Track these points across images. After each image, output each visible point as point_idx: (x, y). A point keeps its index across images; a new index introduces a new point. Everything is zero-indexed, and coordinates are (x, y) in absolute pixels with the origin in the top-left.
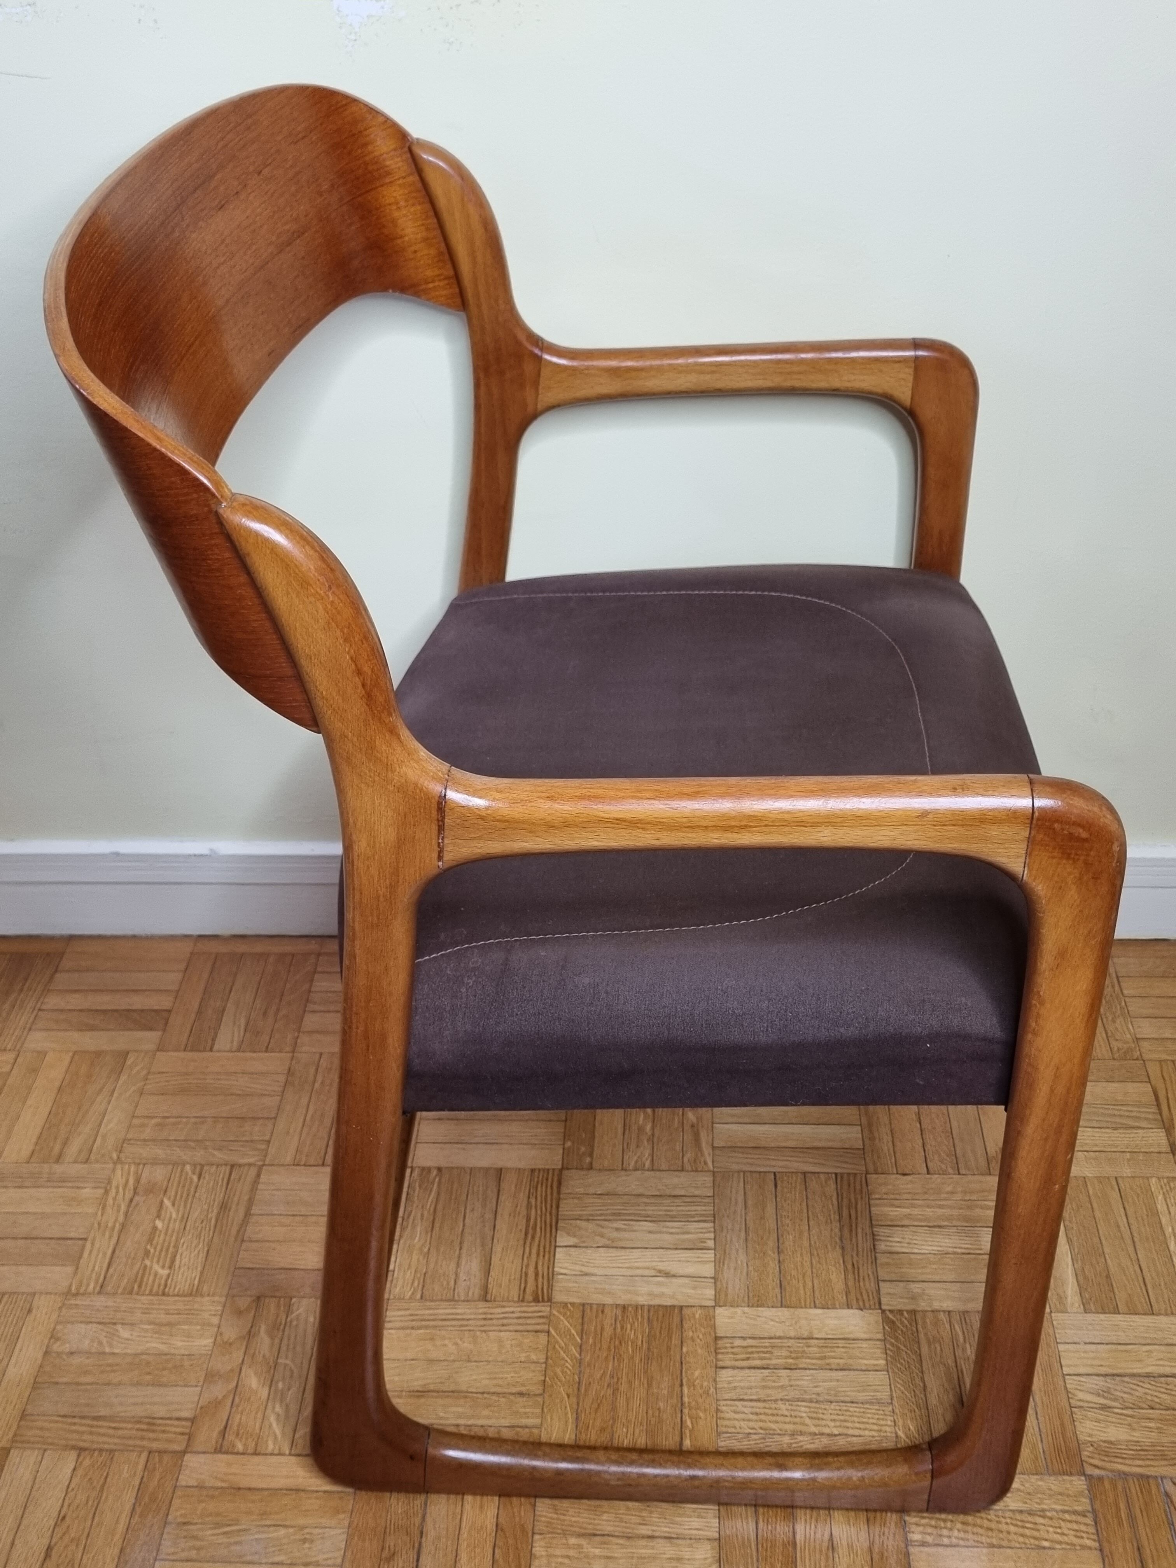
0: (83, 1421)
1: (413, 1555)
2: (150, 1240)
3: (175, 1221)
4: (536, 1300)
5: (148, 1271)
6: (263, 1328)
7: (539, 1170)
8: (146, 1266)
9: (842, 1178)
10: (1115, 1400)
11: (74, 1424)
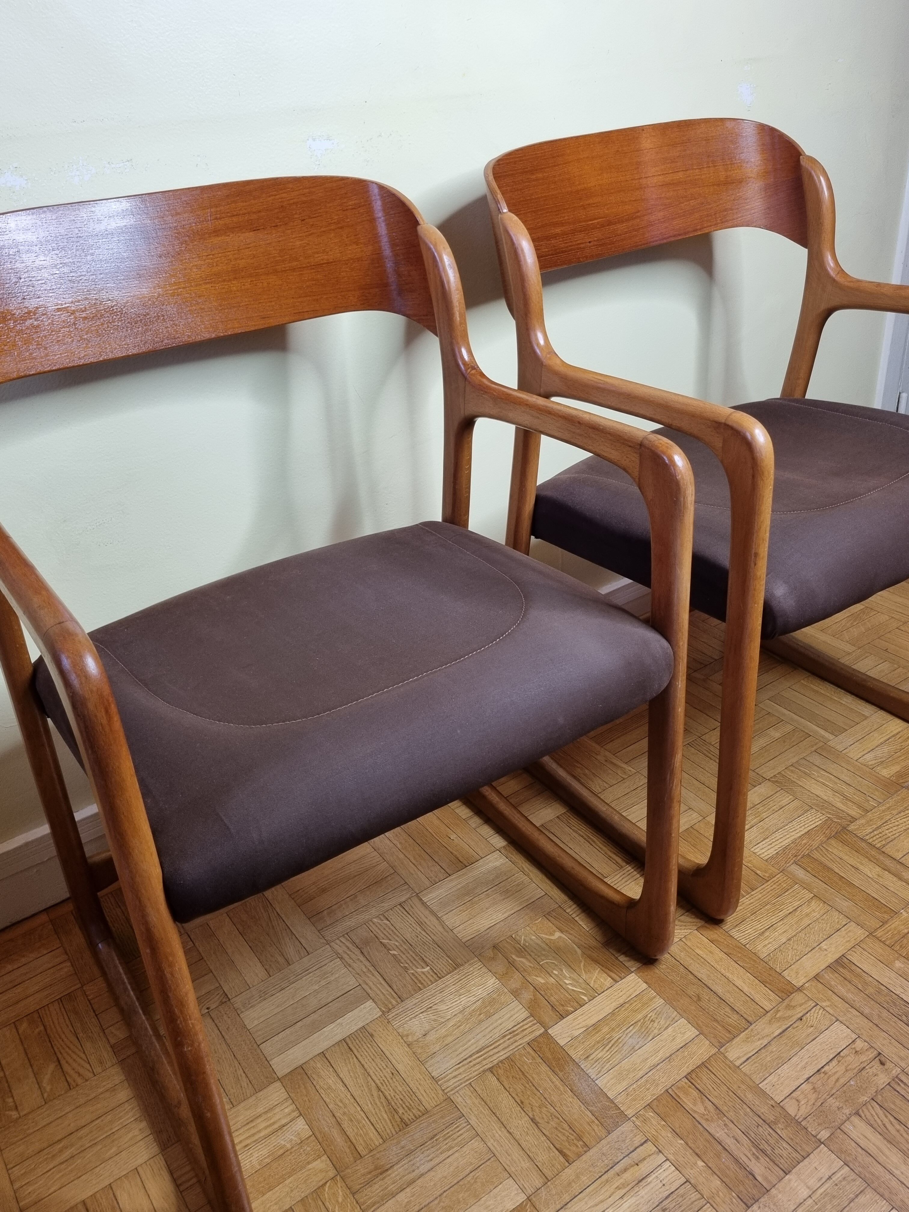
0: (474, 1057)
1: (706, 990)
2: (399, 962)
3: (401, 945)
5: (417, 976)
6: (514, 956)
8: (412, 973)
11: (470, 1062)
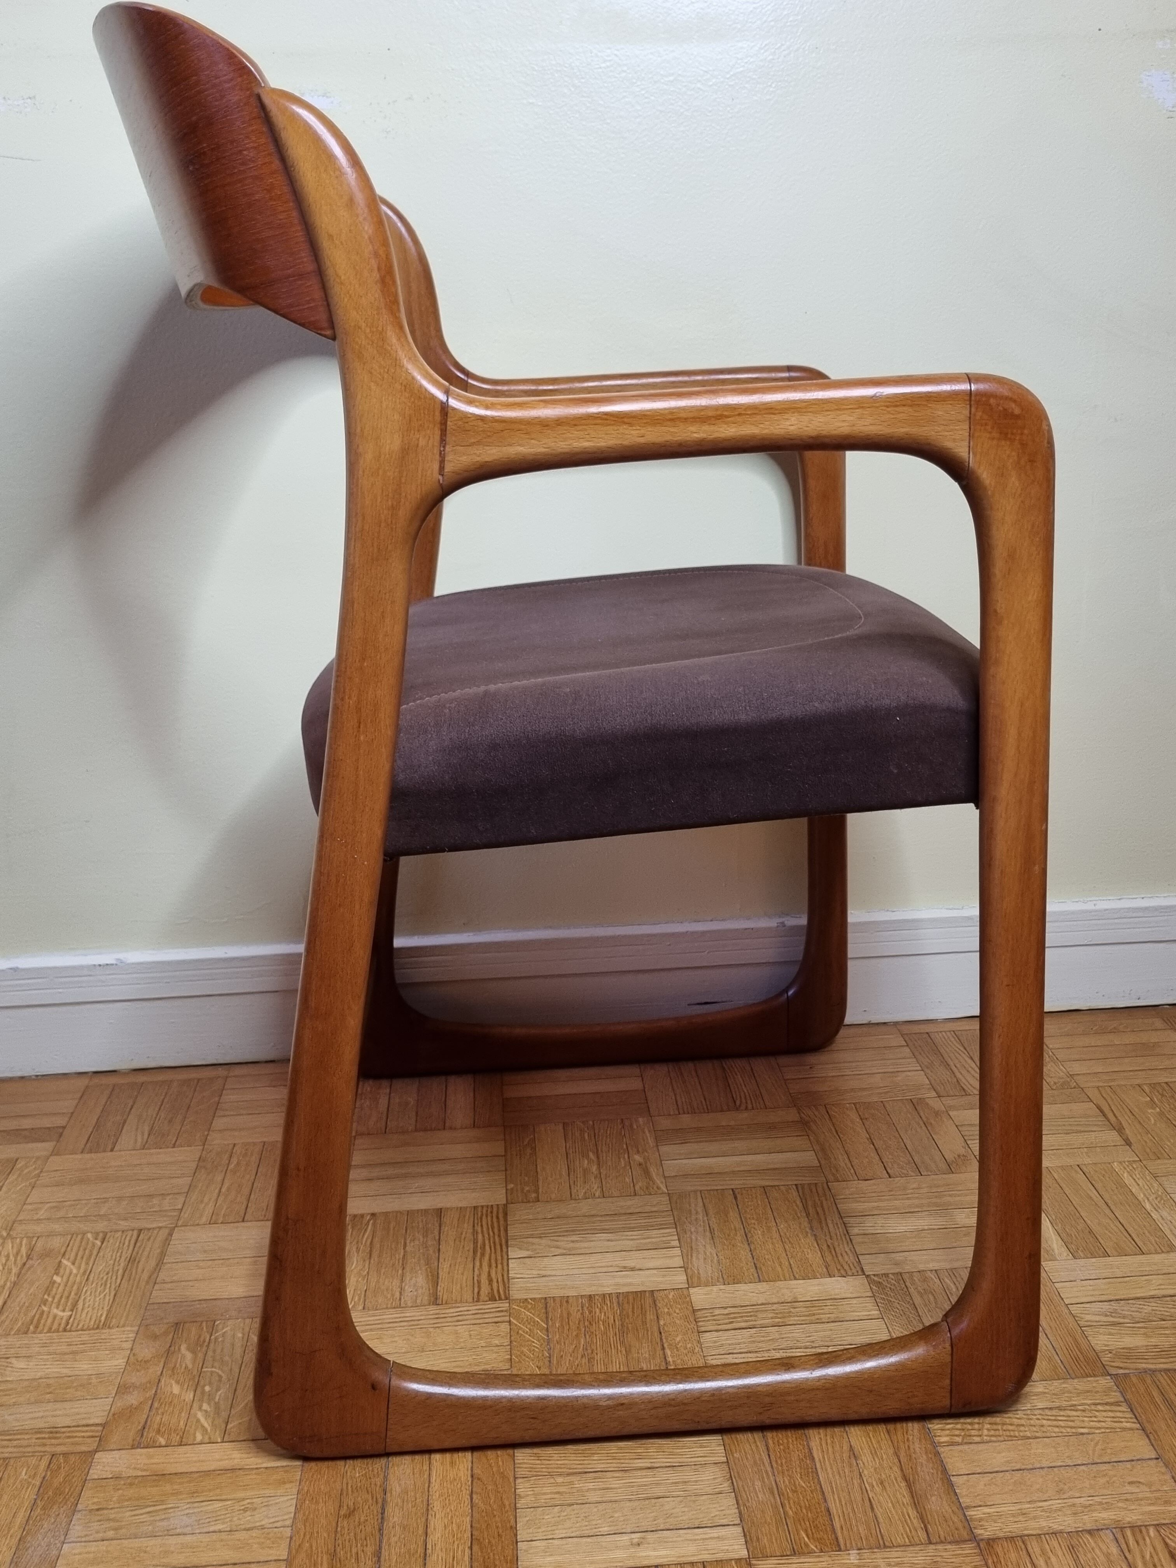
2: (48, 1291)
3: (76, 1275)
4: (492, 1299)
5: (45, 1316)
6: (184, 1347)
7: (482, 1207)
8: (43, 1312)
9: (803, 1188)
10: (1124, 1317)
